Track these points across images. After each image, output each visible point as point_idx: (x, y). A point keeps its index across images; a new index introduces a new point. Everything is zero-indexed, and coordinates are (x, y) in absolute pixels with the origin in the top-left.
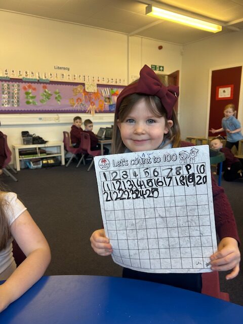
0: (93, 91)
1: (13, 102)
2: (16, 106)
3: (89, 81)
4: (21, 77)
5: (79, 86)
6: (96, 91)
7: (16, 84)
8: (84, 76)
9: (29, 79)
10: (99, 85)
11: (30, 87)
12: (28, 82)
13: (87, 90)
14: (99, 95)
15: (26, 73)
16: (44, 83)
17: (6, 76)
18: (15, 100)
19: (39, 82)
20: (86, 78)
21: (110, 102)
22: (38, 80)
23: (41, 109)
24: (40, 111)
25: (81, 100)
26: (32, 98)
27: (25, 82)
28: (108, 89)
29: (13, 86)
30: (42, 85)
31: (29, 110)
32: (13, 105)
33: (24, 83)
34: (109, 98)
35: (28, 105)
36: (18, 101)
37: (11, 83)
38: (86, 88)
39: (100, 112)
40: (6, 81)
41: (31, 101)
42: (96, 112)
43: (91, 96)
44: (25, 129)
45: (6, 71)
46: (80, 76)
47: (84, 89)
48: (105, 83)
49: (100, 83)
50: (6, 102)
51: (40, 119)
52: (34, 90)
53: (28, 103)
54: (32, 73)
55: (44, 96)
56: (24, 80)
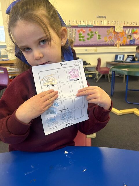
0: (120, 31)
3: (118, 24)
4: (77, 25)
5: (111, 28)
6: (122, 31)
8: (115, 22)
9: (81, 25)
10: (124, 27)
11: (82, 30)
12: (81, 27)
13: (116, 31)
14: (124, 34)
15: (80, 21)
16: (90, 27)
17: (69, 24)
19: (87, 27)
20: (116, 22)
21: (130, 38)
24: (86, 45)
25: (111, 38)
26: (83, 37)
28: (130, 30)
29: (73, 30)
30: (89, 29)
31: (80, 44)
33: (78, 28)
34: (130, 36)
35: (80, 42)
36: (75, 39)
38: (115, 29)
39: (123, 45)
40: (69, 27)
41: (82, 39)
42: (120, 45)
43: (119, 35)
45: (69, 21)
46: (112, 22)
47: (114, 30)
48: (128, 25)
49: (125, 25)
51: (86, 50)
52: (84, 32)
53: (80, 40)
54: (84, 22)
55: (90, 36)
56: (79, 26)
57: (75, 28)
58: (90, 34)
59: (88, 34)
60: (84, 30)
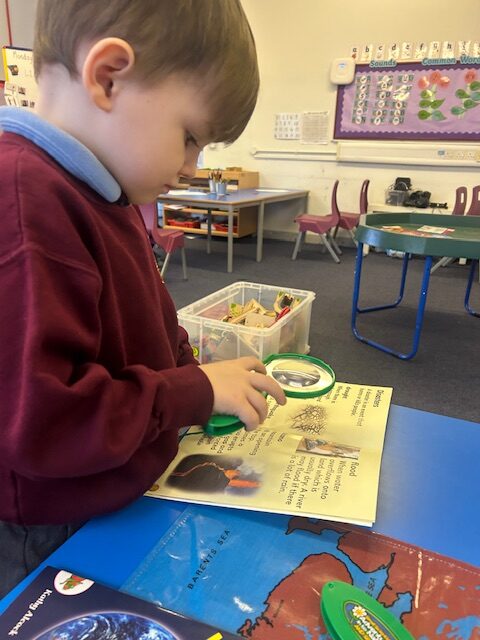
1: (392, 113)
2: (396, 123)
7: (405, 75)
9: (436, 60)
11: (434, 79)
12: (434, 67)
15: (436, 46)
16: (469, 66)
17: (390, 58)
18: (398, 111)
19: (458, 65)
22: (458, 62)
23: (448, 129)
26: (435, 104)
27: (427, 68)
29: (400, 79)
30: (466, 71)
31: (422, 132)
32: (391, 122)
33: (424, 71)
35: (421, 122)
36: (403, 112)
37: (397, 74)
40: (387, 69)
41: (430, 110)
44: (404, 174)
45: (394, 48)
50: (379, 113)
51: (442, 153)
52: (443, 85)
53: (423, 115)
54: (449, 46)
55: (464, 100)
56: (426, 63)
57: (410, 73)
58: (468, 91)
59: (461, 94)
60: (445, 79)
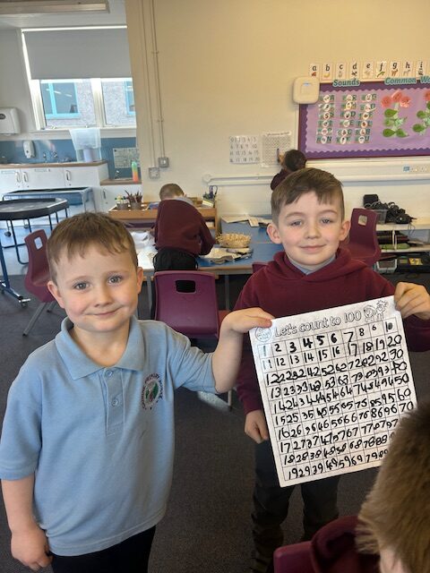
1: (357, 132)
2: (361, 142)
4: (381, 78)
7: (369, 94)
9: (398, 80)
11: (398, 97)
12: (395, 87)
15: (395, 65)
16: (428, 85)
17: (352, 77)
18: (363, 130)
19: (418, 84)
22: (419, 81)
23: (411, 146)
27: (389, 87)
29: (364, 98)
30: (425, 90)
31: (387, 149)
32: (357, 140)
33: (386, 90)
35: (386, 139)
36: (368, 131)
37: (359, 93)
40: (350, 89)
41: (394, 128)
44: (371, 191)
45: (355, 67)
50: (345, 133)
51: (407, 169)
53: (387, 133)
54: (408, 66)
56: (389, 83)
57: (373, 91)
